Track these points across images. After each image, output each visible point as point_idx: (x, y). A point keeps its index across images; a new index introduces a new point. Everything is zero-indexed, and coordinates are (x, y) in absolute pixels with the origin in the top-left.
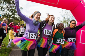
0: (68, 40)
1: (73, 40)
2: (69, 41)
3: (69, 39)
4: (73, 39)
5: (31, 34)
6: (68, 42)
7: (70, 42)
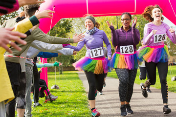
0: (121, 50)
1: (129, 49)
2: (123, 52)
3: (122, 48)
4: (128, 46)
5: (93, 50)
6: (121, 54)
7: (125, 53)
